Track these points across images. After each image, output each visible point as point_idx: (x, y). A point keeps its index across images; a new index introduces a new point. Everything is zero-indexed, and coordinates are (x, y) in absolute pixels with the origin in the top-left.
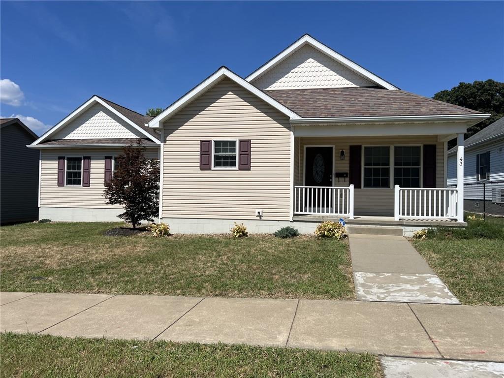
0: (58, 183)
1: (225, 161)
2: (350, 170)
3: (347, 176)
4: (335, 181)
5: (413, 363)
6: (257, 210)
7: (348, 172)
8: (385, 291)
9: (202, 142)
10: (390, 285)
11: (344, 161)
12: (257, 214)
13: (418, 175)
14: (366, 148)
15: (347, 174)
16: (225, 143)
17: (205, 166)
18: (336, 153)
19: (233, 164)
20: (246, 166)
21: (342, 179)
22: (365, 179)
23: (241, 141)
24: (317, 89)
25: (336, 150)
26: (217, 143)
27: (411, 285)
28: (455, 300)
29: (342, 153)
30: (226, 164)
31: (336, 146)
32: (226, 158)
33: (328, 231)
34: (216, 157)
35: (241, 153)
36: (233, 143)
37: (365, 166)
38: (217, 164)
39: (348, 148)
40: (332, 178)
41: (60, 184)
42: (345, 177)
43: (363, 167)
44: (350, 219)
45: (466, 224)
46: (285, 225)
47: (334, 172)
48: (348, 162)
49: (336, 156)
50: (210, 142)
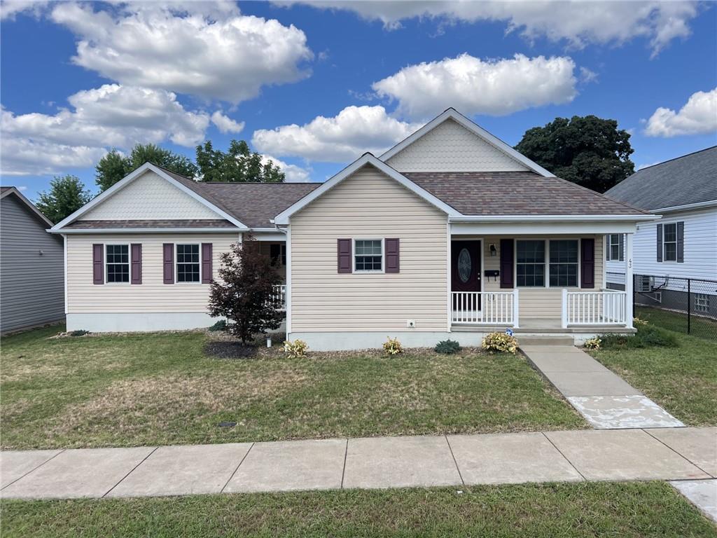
0: (94, 280)
1: (368, 263)
2: (501, 268)
3: (498, 275)
4: (485, 280)
5: (697, 484)
6: (409, 321)
7: (499, 270)
8: (612, 417)
9: (339, 240)
10: (612, 410)
11: (495, 257)
12: (409, 325)
13: (575, 272)
14: (518, 241)
15: (498, 271)
16: (368, 243)
17: (344, 268)
18: (485, 247)
19: (378, 267)
20: (393, 267)
21: (492, 278)
22: (517, 277)
23: (387, 240)
24: (463, 173)
25: (485, 243)
26: (359, 243)
27: (631, 409)
28: (679, 423)
29: (493, 248)
30: (369, 267)
31: (485, 240)
32: (368, 259)
33: (500, 345)
34: (358, 259)
35: (389, 254)
36: (378, 243)
37: (518, 262)
38: (359, 267)
39: (499, 241)
40: (480, 276)
41: (98, 280)
42: (495, 276)
43: (515, 264)
44: (514, 327)
45: (635, 330)
46: (444, 338)
47: (483, 270)
48: (499, 258)
49: (485, 252)
50: (349, 241)
